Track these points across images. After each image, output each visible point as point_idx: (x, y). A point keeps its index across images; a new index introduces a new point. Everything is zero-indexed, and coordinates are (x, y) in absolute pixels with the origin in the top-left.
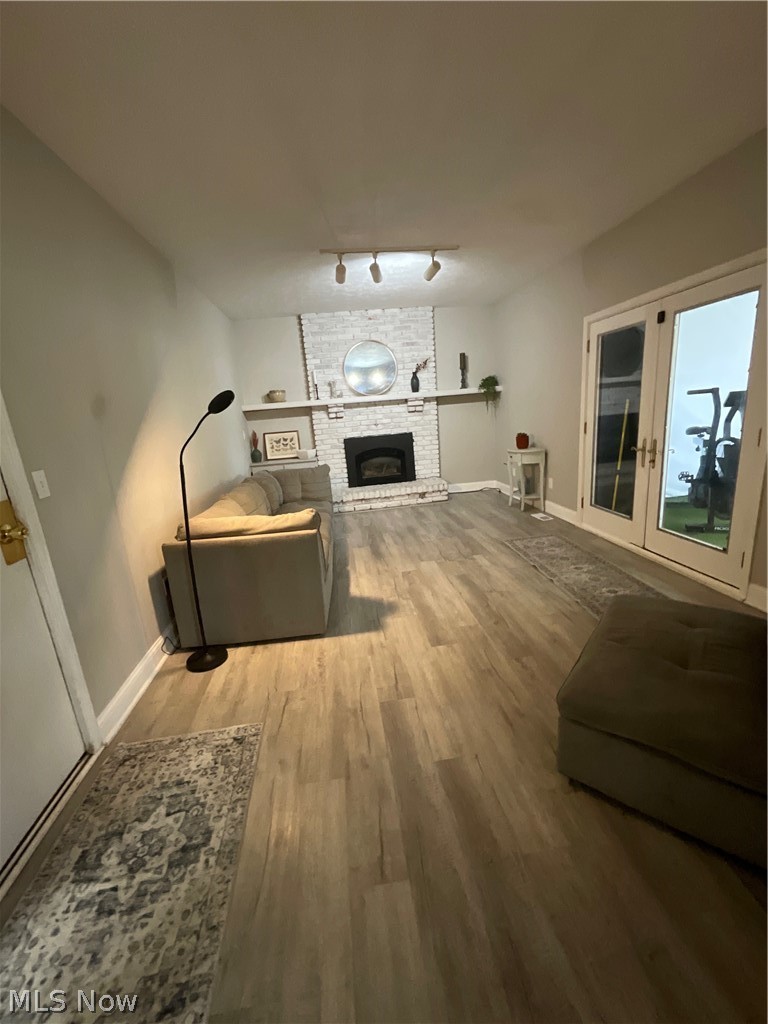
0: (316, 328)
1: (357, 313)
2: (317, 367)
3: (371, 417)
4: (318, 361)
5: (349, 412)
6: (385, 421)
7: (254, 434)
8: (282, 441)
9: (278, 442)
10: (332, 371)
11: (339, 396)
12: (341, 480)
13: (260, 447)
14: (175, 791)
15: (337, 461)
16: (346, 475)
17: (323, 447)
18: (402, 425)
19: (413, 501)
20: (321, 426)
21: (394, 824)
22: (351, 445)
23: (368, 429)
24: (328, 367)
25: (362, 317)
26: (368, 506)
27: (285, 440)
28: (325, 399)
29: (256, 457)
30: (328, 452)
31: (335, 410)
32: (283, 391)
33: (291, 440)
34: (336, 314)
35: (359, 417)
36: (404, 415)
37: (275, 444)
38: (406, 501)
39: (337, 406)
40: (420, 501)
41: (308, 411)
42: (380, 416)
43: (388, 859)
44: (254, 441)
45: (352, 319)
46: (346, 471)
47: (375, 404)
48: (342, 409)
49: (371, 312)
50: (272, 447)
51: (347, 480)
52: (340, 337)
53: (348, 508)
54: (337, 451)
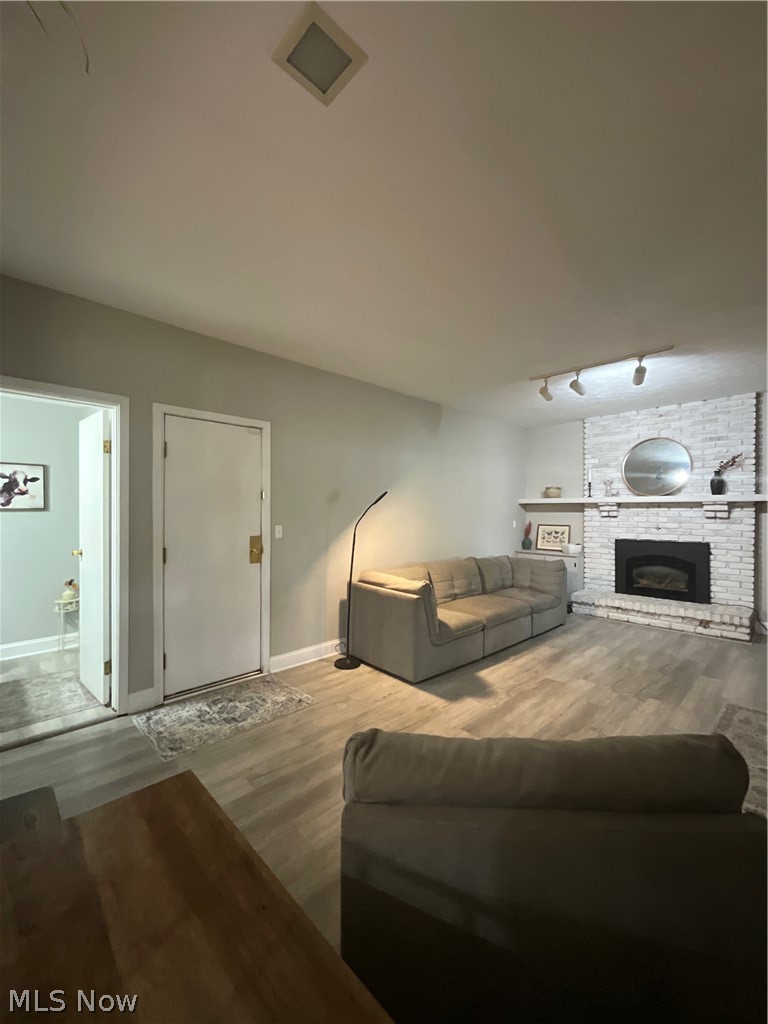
0: (598, 431)
1: (644, 411)
2: (595, 466)
3: (651, 519)
4: (596, 461)
5: (623, 511)
6: (670, 525)
7: (530, 525)
8: (553, 534)
9: (550, 534)
10: (610, 470)
11: (613, 495)
12: (607, 583)
13: (532, 537)
14: (259, 701)
15: (607, 561)
16: (614, 579)
17: (591, 545)
18: (694, 532)
19: (690, 628)
20: (593, 523)
21: (284, 772)
22: (623, 547)
23: (647, 533)
24: (606, 466)
25: (653, 414)
26: (624, 617)
27: (557, 533)
28: (598, 497)
29: (527, 544)
30: (596, 550)
31: (607, 508)
32: (559, 489)
33: (563, 533)
34: (621, 415)
35: (636, 519)
36: (699, 520)
37: (546, 535)
38: (677, 625)
39: (607, 505)
40: (700, 630)
41: (580, 507)
42: (665, 519)
43: (263, 778)
44: (528, 531)
45: (639, 418)
46: (614, 573)
47: (659, 505)
48: (615, 508)
49: (662, 409)
50: (544, 538)
51: (614, 584)
52: (623, 436)
53: (600, 612)
54: (607, 551)
